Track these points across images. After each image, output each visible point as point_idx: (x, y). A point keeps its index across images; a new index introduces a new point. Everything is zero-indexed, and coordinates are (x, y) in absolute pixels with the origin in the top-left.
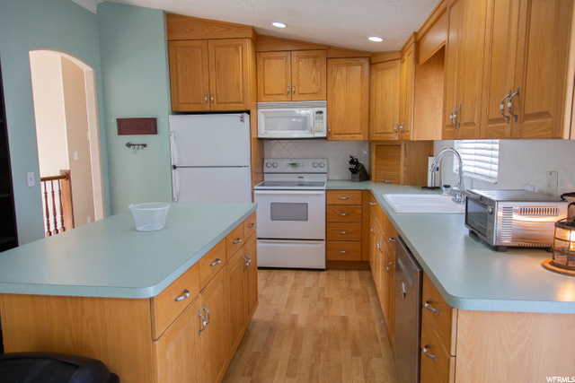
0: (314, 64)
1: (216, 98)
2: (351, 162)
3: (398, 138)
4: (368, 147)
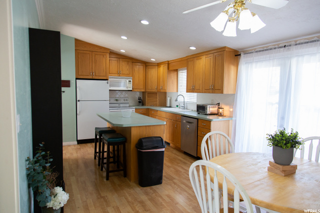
0: (128, 64)
1: (95, 74)
2: (139, 99)
3: (156, 91)
4: (142, 94)
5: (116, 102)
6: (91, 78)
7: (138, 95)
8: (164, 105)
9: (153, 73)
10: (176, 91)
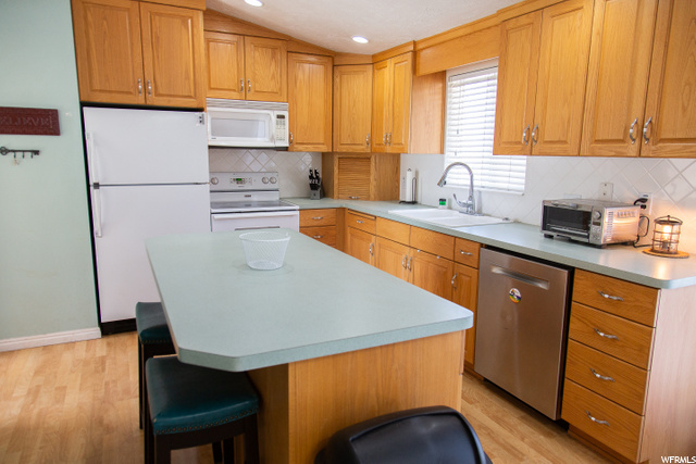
0: (273, 56)
1: (156, 87)
2: (311, 177)
3: (369, 151)
4: (320, 159)
5: (236, 186)
6: (141, 101)
7: (306, 163)
8: (391, 195)
9: (357, 88)
10: (436, 148)
